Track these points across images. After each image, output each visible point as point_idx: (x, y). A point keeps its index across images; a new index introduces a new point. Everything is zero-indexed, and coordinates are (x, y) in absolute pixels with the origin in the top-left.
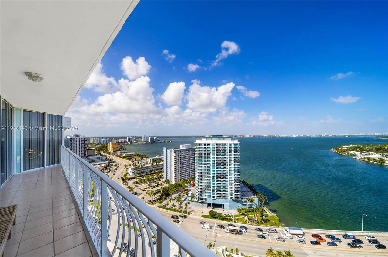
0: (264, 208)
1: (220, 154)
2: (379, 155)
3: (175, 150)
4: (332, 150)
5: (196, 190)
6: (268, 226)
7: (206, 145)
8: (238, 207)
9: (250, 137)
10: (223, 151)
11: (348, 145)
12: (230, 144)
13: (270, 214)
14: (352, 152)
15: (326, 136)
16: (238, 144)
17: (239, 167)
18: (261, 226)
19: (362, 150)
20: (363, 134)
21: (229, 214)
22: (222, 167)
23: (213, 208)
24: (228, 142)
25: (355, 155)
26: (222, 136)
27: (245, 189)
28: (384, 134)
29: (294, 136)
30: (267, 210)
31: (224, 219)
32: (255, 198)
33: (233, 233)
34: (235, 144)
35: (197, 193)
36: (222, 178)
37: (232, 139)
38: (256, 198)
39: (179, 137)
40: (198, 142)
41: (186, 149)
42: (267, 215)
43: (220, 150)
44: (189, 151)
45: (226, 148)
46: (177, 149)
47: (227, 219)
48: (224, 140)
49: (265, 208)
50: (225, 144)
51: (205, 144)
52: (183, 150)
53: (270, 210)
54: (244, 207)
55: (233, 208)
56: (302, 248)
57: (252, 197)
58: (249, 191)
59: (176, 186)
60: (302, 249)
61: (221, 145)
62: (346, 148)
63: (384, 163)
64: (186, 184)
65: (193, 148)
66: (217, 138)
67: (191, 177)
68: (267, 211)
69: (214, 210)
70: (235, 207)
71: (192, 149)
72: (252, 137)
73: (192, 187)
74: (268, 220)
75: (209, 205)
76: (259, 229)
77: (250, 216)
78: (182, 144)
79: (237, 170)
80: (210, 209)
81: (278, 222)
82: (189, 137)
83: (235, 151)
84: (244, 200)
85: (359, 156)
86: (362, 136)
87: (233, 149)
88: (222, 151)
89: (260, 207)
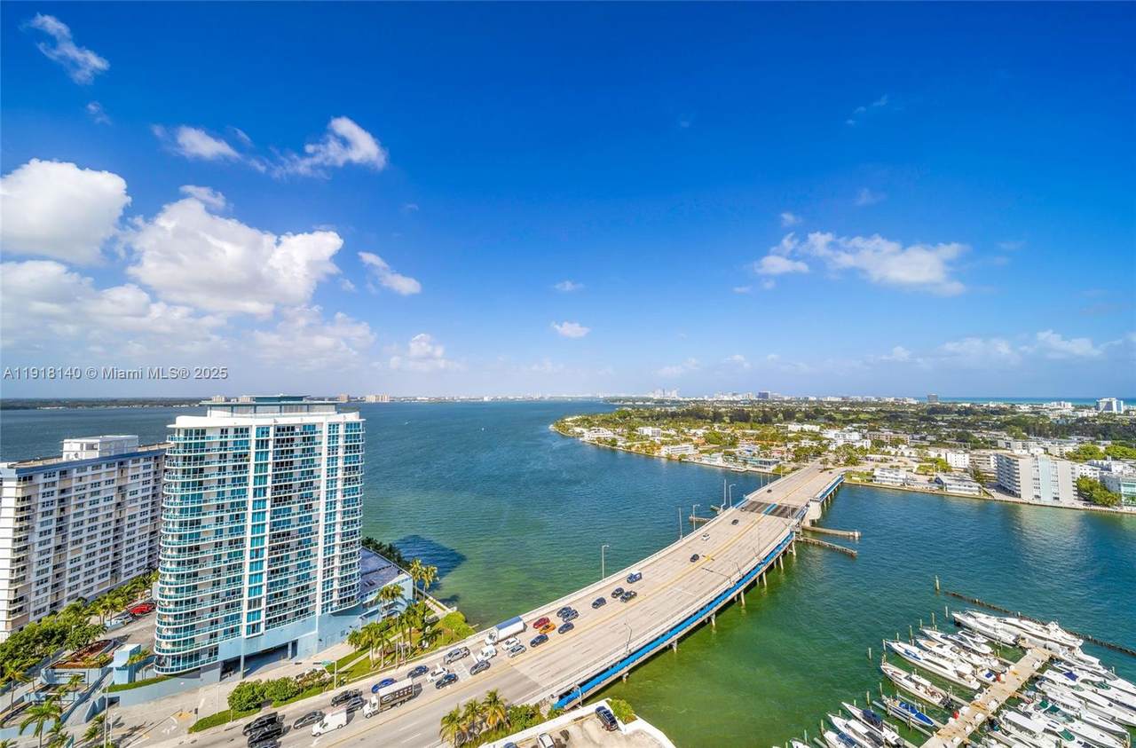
0: (427, 602)
1: (292, 462)
2: (610, 432)
3: (22, 466)
4: (551, 427)
5: (160, 630)
6: (440, 648)
7: (231, 433)
8: (350, 631)
9: (380, 401)
10: (304, 450)
11: (572, 415)
12: (333, 426)
13: (443, 611)
14: (578, 430)
16: (359, 424)
17: (359, 495)
18: (422, 658)
19: (590, 425)
20: (590, 395)
21: (315, 667)
22: (295, 508)
23: (245, 675)
24: (322, 418)
25: (582, 434)
26: (300, 398)
27: (375, 562)
30: (435, 603)
31: (298, 693)
32: (403, 581)
33: (392, 706)
34: (348, 425)
35: (164, 641)
36: (293, 546)
37: (340, 408)
38: (406, 580)
39: (46, 403)
40: (184, 422)
41: (102, 458)
42: (437, 617)
43: (294, 447)
44: (121, 463)
45: (317, 440)
46: (40, 464)
47: (309, 688)
48: (308, 411)
49: (430, 602)
50: (314, 426)
51: (224, 431)
52: (81, 465)
53: (443, 601)
54: (369, 621)
55: (332, 640)
56: (516, 667)
57: (396, 580)
58: (385, 565)
59: (17, 648)
61: (297, 430)
62: (571, 421)
63: (616, 444)
64: (94, 620)
65: (145, 449)
66: (281, 405)
67: (123, 579)
68: (434, 608)
69: (251, 679)
70: (338, 636)
71: (139, 454)
72: (386, 400)
73: (132, 625)
74: (439, 632)
75: (230, 666)
76: (417, 669)
77: (389, 641)
78: (77, 437)
79: (351, 508)
80: (235, 681)
81: (464, 626)
82: (114, 402)
83: (347, 446)
84: (370, 598)
85: (588, 436)
87: (341, 442)
88: (298, 450)
89: (418, 602)
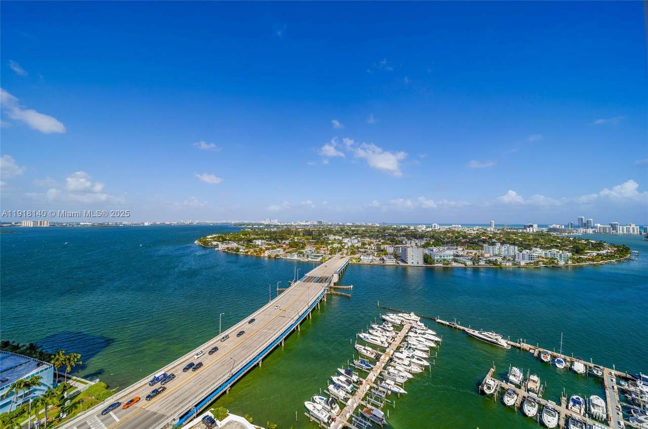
0: (70, 381)
2: (236, 244)
4: (196, 242)
6: (78, 415)
11: (212, 235)
13: (85, 385)
14: (215, 243)
15: (190, 223)
19: (224, 240)
25: (217, 246)
27: (11, 362)
28: (240, 222)
29: (146, 224)
30: (78, 381)
32: (42, 372)
38: (46, 370)
42: (78, 392)
49: (73, 381)
56: (147, 409)
57: (34, 372)
58: (23, 362)
60: (148, 411)
62: (210, 238)
63: (239, 251)
68: (77, 385)
77: (22, 424)
81: (105, 391)
85: (221, 247)
86: (224, 223)
